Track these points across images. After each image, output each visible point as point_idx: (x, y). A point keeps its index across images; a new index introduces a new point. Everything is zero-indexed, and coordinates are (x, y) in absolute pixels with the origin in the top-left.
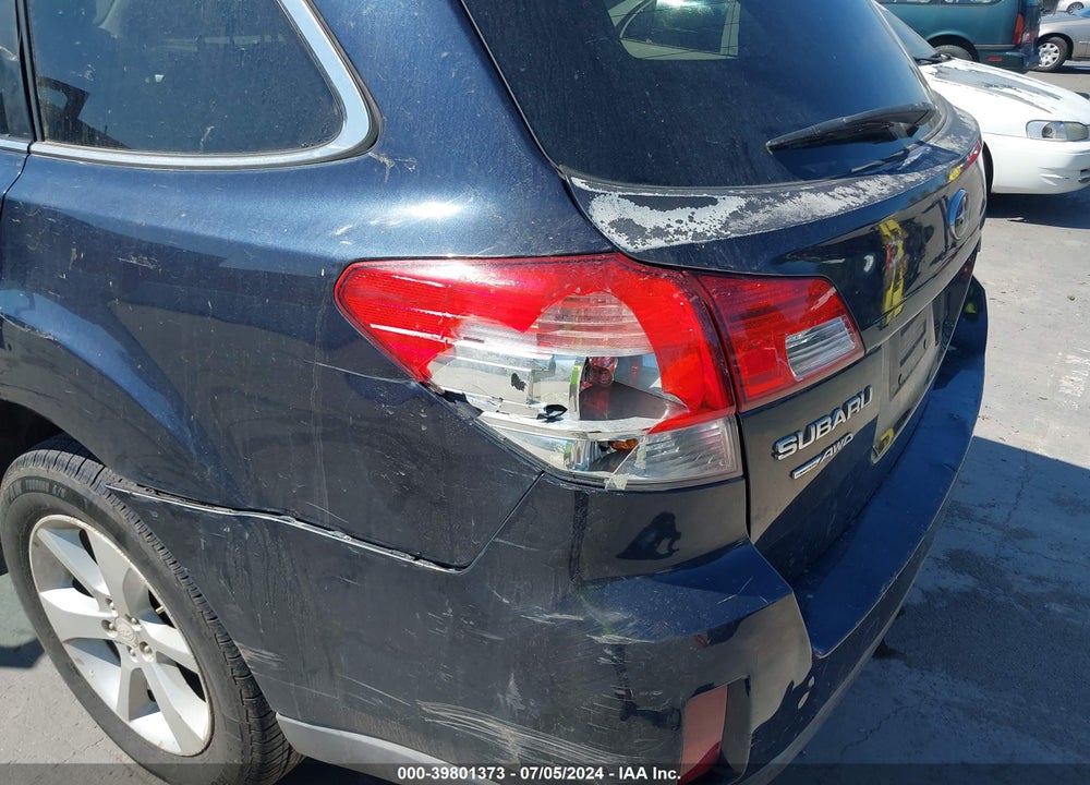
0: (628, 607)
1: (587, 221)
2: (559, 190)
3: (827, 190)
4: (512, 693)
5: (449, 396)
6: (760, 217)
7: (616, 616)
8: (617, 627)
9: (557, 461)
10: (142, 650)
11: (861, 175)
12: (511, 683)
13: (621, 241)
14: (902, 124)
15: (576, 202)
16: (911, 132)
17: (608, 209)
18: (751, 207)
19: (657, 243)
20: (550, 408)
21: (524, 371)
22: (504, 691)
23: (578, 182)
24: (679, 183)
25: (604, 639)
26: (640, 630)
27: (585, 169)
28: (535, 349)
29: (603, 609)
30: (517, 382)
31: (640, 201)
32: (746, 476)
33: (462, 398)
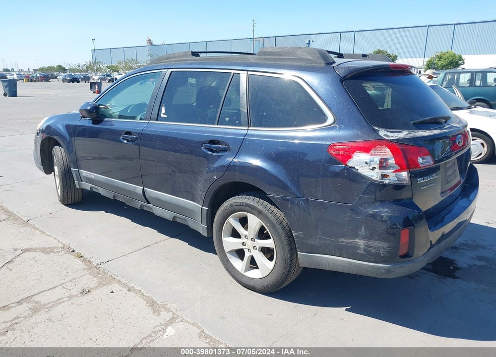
0: (389, 208)
1: (379, 135)
2: (373, 129)
3: (425, 131)
4: (363, 231)
5: (351, 167)
6: (411, 135)
7: (386, 210)
8: (387, 212)
9: (374, 178)
10: (254, 249)
11: (433, 129)
12: (363, 228)
13: (386, 138)
14: (443, 120)
15: (376, 132)
16: (446, 122)
17: (382, 133)
18: (409, 133)
19: (393, 138)
20: (373, 168)
21: (368, 161)
22: (361, 230)
23: (376, 128)
24: (395, 129)
25: (384, 214)
26: (391, 213)
27: (377, 126)
28: (370, 156)
29: (384, 209)
30: (366, 163)
31: (388, 131)
32: (411, 185)
33: (354, 167)
